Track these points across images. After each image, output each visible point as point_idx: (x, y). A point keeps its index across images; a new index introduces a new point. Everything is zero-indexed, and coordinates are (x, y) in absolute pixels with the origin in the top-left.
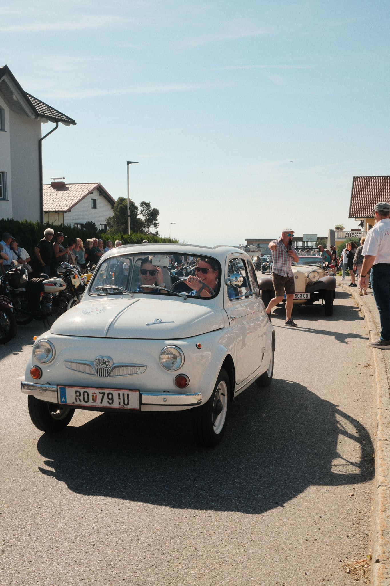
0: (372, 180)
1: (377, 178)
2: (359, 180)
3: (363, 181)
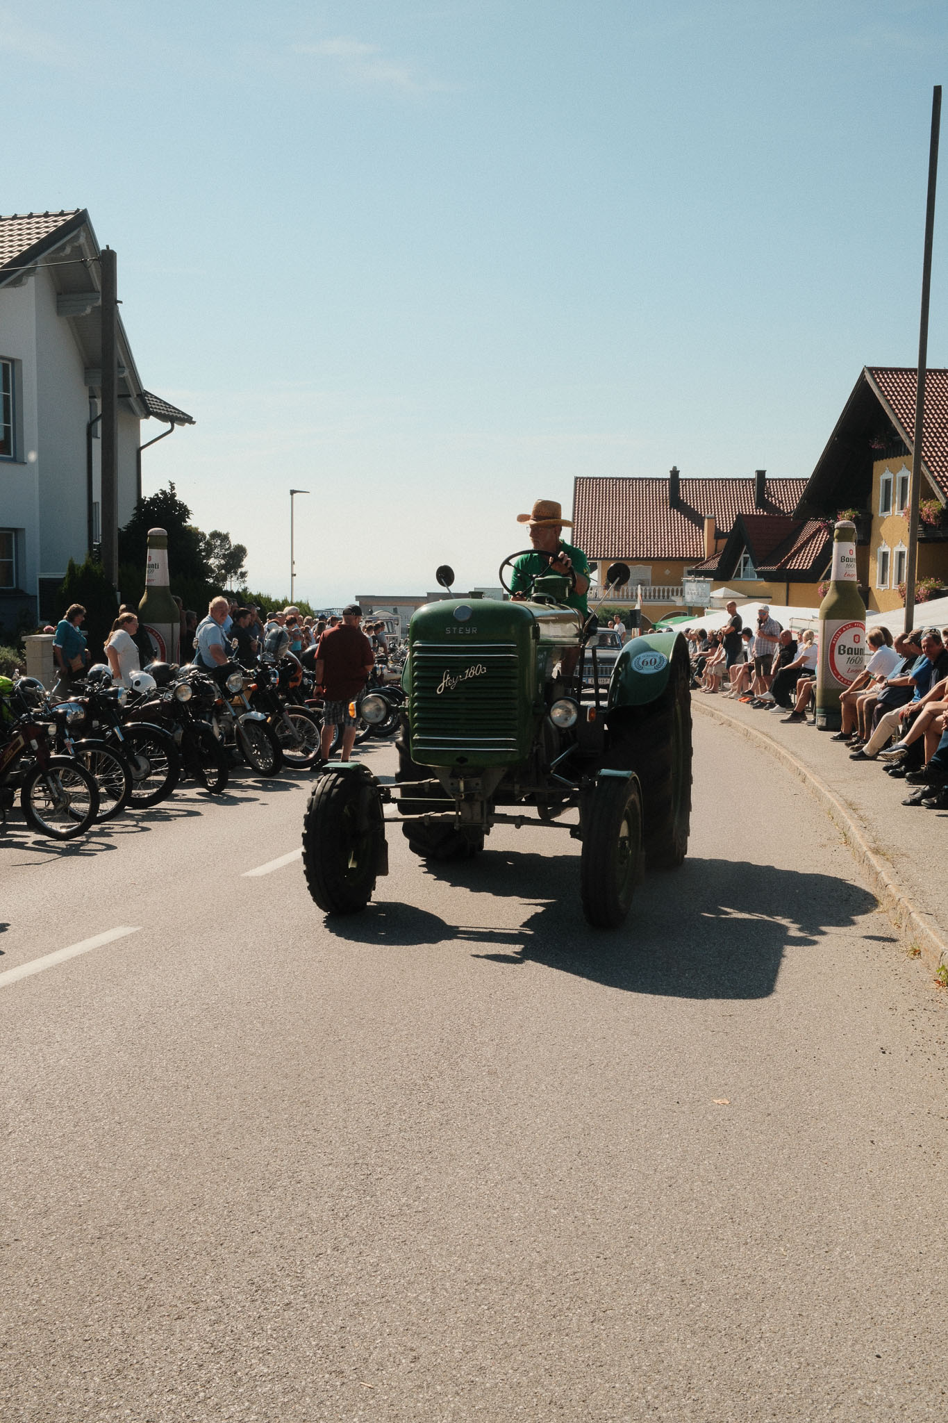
0: (610, 485)
1: (620, 483)
2: (586, 485)
3: (593, 488)
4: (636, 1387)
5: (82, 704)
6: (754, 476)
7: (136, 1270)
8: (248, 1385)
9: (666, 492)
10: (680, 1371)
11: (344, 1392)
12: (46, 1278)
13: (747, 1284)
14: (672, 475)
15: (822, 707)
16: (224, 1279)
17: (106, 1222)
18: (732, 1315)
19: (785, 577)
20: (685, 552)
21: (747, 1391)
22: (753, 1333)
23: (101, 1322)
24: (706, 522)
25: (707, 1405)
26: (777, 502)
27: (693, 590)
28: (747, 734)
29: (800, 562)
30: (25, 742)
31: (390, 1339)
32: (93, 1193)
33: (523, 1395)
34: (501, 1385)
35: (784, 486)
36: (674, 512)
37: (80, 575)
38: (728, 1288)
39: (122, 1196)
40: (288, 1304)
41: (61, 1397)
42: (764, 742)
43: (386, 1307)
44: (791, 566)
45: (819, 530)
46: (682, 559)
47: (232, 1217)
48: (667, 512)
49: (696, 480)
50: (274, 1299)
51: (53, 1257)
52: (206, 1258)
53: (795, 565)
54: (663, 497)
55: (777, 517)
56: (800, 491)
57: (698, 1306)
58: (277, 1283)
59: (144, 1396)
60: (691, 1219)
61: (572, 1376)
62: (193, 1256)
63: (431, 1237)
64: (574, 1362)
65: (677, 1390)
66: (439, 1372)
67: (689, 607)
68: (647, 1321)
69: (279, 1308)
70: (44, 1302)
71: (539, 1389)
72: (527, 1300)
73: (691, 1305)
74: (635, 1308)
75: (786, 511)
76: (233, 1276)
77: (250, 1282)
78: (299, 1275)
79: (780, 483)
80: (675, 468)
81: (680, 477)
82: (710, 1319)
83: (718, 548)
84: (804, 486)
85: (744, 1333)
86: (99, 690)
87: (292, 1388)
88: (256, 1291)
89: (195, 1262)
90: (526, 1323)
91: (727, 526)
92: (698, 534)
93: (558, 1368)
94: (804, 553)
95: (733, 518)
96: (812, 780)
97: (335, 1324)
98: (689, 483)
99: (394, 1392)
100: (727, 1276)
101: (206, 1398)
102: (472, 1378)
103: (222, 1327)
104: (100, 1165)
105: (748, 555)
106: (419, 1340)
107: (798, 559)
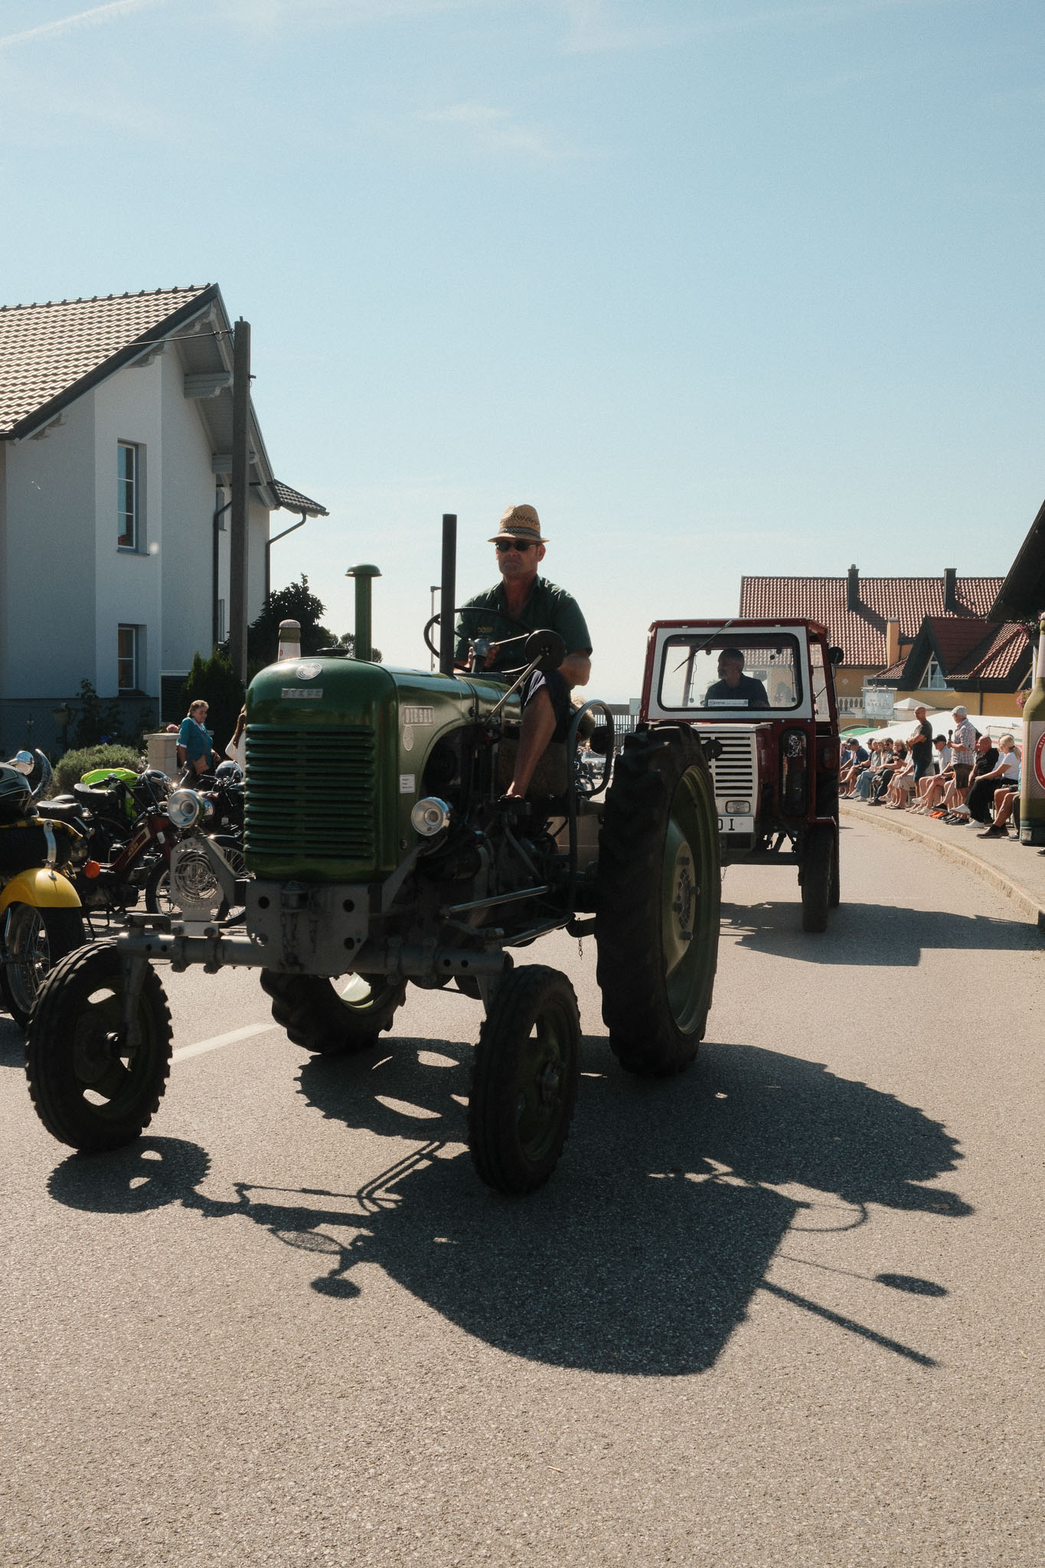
0: (781, 585)
1: (792, 583)
2: (755, 585)
3: (762, 588)
4: (863, 1482)
5: (211, 799)
6: (942, 574)
7: (291, 1349)
8: (423, 1463)
9: (844, 592)
10: (913, 1468)
11: (530, 1475)
12: (195, 1353)
13: (983, 1385)
14: (850, 574)
15: (1027, 819)
16: (390, 1361)
17: (257, 1302)
18: (969, 1415)
19: (978, 687)
20: (865, 660)
21: (993, 1492)
22: (994, 1434)
23: (257, 1397)
24: (889, 623)
25: (947, 1504)
26: (969, 603)
27: (874, 699)
28: (941, 849)
29: (996, 670)
30: (151, 834)
31: (578, 1426)
32: (241, 1274)
33: (732, 1485)
34: (707, 1474)
35: (976, 586)
36: (852, 615)
37: (206, 670)
38: (962, 1388)
39: (273, 1278)
40: (461, 1388)
41: (218, 1466)
42: (961, 857)
43: (572, 1394)
44: (985, 674)
45: (1017, 634)
46: (861, 667)
47: (395, 1302)
48: (845, 615)
49: (877, 579)
50: (446, 1382)
51: (200, 1333)
52: (369, 1340)
53: (990, 672)
54: (840, 599)
55: (969, 620)
56: (995, 592)
57: (928, 1405)
58: (449, 1367)
59: (309, 1470)
60: (914, 1319)
61: (789, 1469)
62: (353, 1337)
63: (619, 1328)
64: (790, 1455)
65: (910, 1488)
66: (637, 1460)
67: (870, 720)
68: (870, 1418)
69: (452, 1390)
70: (193, 1375)
71: (751, 1480)
72: (731, 1392)
73: (920, 1404)
74: (855, 1404)
75: (979, 613)
76: (400, 1359)
77: (419, 1365)
78: (472, 1360)
79: (972, 583)
80: (854, 566)
81: (860, 576)
82: (944, 1419)
83: (903, 656)
84: (1000, 586)
85: (984, 1434)
86: (229, 784)
87: (472, 1468)
88: (426, 1374)
89: (356, 1343)
90: (731, 1415)
91: (912, 631)
92: (879, 639)
93: (771, 1460)
94: (1000, 660)
95: (919, 622)
96: (1020, 892)
97: (516, 1408)
98: (870, 583)
99: (586, 1478)
100: (960, 1376)
101: (376, 1475)
102: (674, 1467)
103: (390, 1407)
104: (247, 1247)
105: (936, 663)
106: (612, 1428)
107: (992, 667)
